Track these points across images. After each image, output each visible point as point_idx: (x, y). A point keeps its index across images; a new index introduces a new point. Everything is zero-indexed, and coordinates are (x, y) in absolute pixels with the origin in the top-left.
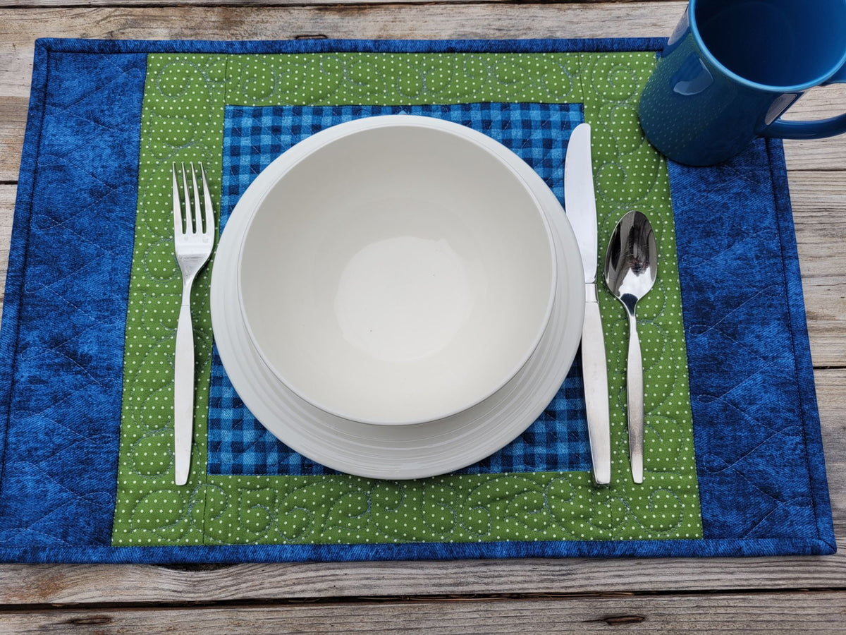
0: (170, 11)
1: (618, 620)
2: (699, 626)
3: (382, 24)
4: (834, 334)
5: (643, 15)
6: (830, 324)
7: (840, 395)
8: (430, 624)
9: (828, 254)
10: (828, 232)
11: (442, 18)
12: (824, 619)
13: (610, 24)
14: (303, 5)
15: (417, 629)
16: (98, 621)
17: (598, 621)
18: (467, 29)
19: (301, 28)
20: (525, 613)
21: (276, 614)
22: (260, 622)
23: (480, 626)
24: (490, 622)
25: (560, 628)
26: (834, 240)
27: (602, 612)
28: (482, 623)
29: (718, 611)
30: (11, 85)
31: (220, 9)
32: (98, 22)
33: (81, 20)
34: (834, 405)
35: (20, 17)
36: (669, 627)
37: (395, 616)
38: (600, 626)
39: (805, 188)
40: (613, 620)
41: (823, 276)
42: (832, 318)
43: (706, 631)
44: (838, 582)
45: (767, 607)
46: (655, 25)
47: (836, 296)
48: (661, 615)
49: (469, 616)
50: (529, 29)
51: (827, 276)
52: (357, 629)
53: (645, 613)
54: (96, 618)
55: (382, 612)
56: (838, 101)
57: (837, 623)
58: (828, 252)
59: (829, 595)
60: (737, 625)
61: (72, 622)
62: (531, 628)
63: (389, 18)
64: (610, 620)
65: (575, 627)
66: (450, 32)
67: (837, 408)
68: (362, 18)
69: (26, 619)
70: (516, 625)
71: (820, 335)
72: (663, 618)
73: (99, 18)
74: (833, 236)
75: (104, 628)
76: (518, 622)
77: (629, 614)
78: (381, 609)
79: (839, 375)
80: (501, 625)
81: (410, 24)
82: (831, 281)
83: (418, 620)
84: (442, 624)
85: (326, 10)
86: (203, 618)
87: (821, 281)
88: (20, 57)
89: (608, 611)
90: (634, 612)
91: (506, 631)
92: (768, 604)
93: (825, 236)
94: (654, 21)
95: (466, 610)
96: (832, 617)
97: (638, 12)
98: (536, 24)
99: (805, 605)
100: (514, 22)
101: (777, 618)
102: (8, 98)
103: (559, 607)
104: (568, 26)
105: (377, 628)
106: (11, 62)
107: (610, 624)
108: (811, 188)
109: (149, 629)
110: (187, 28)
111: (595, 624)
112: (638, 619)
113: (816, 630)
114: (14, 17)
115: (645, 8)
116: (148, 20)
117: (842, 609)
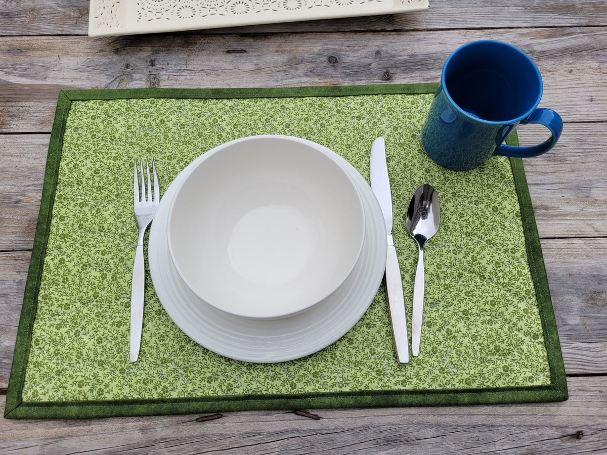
3: (278, 44)
4: (559, 218)
5: (433, 38)
6: (557, 212)
7: (566, 254)
9: (552, 171)
10: (552, 158)
11: (314, 40)
13: (414, 43)
14: (231, 33)
18: (329, 47)
19: (231, 46)
26: (556, 163)
30: (56, 78)
31: (182, 36)
33: (100, 43)
34: (562, 260)
35: (63, 41)
39: (536, 133)
41: (550, 184)
42: (557, 208)
44: (572, 370)
46: (441, 43)
47: (559, 196)
50: (366, 46)
51: (552, 184)
57: (573, 397)
58: (552, 170)
63: (283, 41)
66: (319, 48)
67: (564, 262)
68: (267, 41)
71: (550, 218)
73: (110, 41)
74: (554, 161)
79: (564, 242)
81: (295, 44)
82: (555, 187)
85: (246, 36)
87: (549, 187)
88: (62, 62)
93: (550, 161)
94: (441, 41)
97: (430, 36)
98: (370, 43)
100: (356, 42)
102: (54, 85)
104: (389, 44)
106: (57, 65)
108: (539, 133)
110: (162, 46)
114: (59, 41)
115: (434, 34)
116: (140, 42)
117: (576, 388)
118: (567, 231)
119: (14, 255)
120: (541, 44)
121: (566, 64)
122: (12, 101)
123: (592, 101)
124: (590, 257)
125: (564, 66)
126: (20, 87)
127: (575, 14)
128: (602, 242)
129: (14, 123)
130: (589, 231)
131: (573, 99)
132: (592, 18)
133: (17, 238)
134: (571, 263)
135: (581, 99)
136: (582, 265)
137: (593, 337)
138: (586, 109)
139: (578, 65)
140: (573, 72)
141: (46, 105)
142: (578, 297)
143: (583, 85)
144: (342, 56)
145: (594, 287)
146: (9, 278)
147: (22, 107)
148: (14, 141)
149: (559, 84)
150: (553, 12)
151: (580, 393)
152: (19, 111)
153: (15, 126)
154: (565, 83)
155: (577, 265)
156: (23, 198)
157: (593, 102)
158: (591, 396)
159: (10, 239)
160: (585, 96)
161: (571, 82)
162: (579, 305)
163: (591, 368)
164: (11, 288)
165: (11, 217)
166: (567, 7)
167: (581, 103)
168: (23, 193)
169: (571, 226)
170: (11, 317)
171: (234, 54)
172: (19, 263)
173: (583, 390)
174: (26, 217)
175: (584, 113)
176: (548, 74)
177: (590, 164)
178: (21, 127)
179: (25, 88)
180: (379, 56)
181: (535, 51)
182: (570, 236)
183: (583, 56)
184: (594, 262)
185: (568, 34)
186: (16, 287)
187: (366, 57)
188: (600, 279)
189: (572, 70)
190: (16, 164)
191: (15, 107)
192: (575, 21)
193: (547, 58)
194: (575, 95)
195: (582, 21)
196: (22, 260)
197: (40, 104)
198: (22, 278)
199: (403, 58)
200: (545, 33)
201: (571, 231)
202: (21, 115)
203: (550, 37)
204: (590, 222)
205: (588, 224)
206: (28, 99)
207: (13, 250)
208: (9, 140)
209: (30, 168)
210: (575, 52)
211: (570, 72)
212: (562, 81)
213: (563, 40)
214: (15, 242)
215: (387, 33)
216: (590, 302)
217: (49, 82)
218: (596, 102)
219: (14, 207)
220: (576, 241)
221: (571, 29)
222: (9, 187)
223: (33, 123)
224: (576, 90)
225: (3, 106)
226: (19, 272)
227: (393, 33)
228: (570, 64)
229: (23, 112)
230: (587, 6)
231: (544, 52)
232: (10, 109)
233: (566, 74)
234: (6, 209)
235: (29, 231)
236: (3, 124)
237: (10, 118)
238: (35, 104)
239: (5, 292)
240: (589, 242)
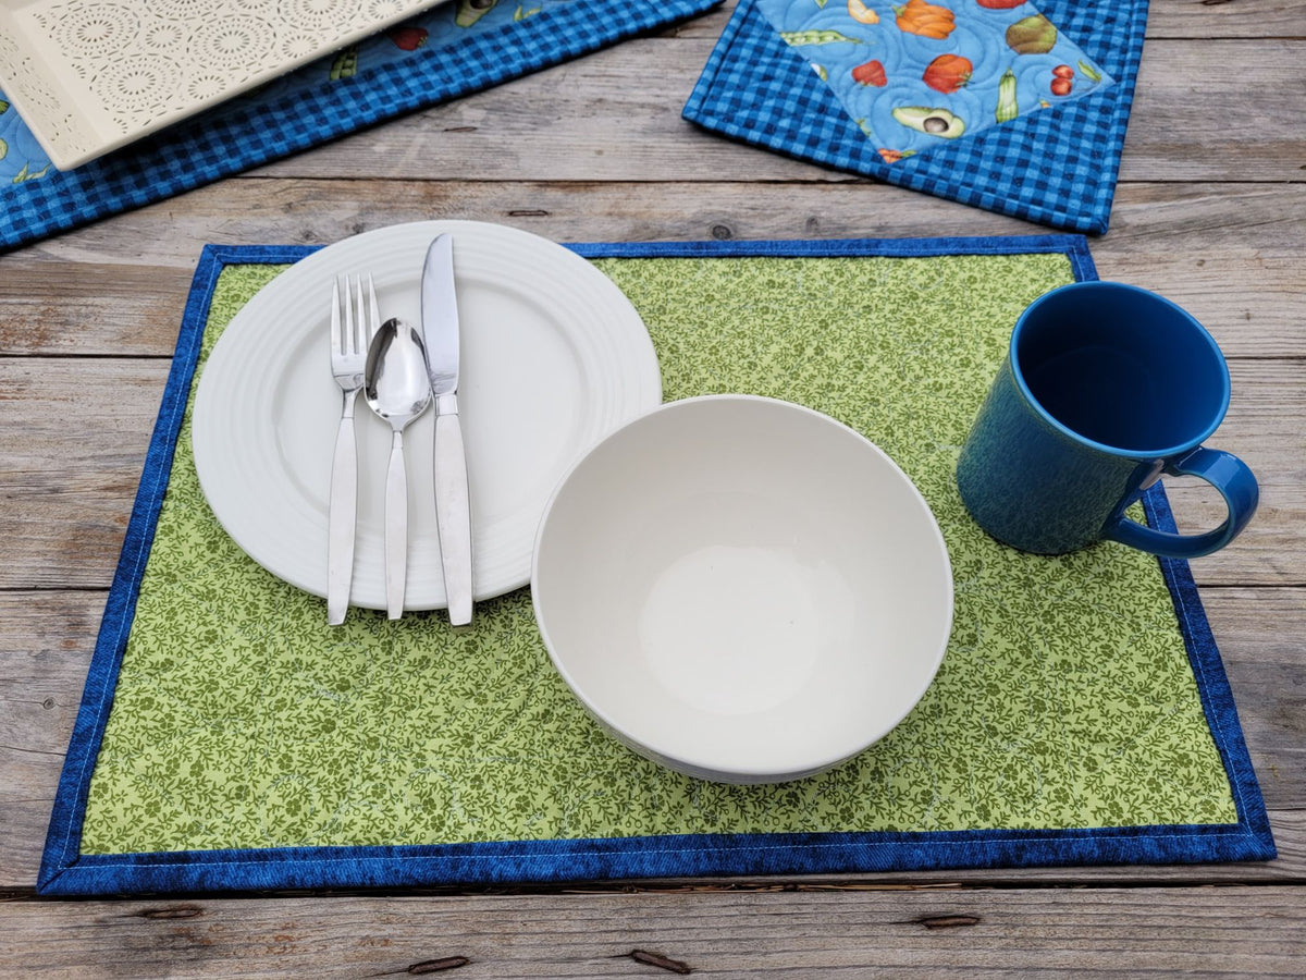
0: (362, 184)
1: (942, 922)
2: (1060, 932)
3: (613, 201)
8: (667, 924)
11: (685, 196)
12: (1241, 925)
13: (885, 205)
14: (520, 181)
15: (648, 931)
16: (183, 913)
17: (912, 923)
18: (715, 208)
19: (517, 203)
20: (805, 909)
21: (442, 905)
22: (419, 917)
23: (740, 927)
24: (755, 921)
25: (856, 931)
27: (917, 910)
28: (742, 923)
29: (1085, 911)
30: (162, 255)
31: (422, 183)
32: (275, 194)
33: (255, 191)
36: (1017, 933)
37: (617, 911)
38: (915, 930)
40: (934, 923)
42: (1193, 526)
43: (1071, 939)
45: (1156, 906)
48: (1002, 915)
49: (724, 912)
50: (788, 208)
52: (560, 930)
53: (979, 912)
54: (181, 909)
55: (598, 905)
56: (1167, 286)
57: (1261, 932)
59: (1243, 890)
60: (1116, 932)
61: (145, 914)
62: (815, 932)
63: (623, 195)
64: (929, 922)
65: (879, 931)
66: (694, 211)
68: (590, 195)
69: (77, 909)
70: (792, 928)
72: (1006, 920)
73: (277, 189)
75: (189, 924)
76: (795, 922)
77: (956, 912)
78: (597, 900)
80: (772, 927)
81: (646, 202)
83: (650, 918)
84: (684, 924)
85: (549, 186)
86: (336, 910)
88: (177, 225)
89: (925, 909)
90: (963, 910)
91: (778, 936)
92: (1156, 901)
95: (719, 903)
96: (1253, 923)
98: (796, 204)
99: (1210, 904)
100: (769, 201)
101: (1173, 922)
102: (156, 268)
103: (854, 900)
104: (835, 207)
105: (591, 929)
106: (165, 231)
107: (930, 927)
109: (256, 926)
110: (381, 201)
111: (908, 927)
112: (971, 920)
113: (1231, 941)
116: (336, 193)
117: (1265, 911)
118: (1220, 572)
119: (34, 598)
120: (1138, 211)
121: (1190, 249)
122: (66, 296)
123: (1248, 318)
124: (1272, 626)
125: (1187, 253)
126: (86, 269)
127: (1202, 159)
128: (1294, 595)
129: (66, 336)
130: (1264, 573)
131: (1210, 315)
132: (1236, 167)
133: (47, 564)
134: (1231, 639)
135: (1228, 314)
136: (1255, 644)
137: (1292, 797)
138: (1238, 334)
139: (1216, 252)
140: (1206, 265)
141: (137, 304)
142: (1253, 710)
143: (1228, 289)
144: (740, 226)
145: (1286, 690)
146: (20, 647)
147: (87, 306)
148: (64, 370)
149: (1179, 285)
150: (1157, 156)
151: (1276, 923)
152: (79, 315)
153: (67, 343)
154: (1193, 285)
155: (1244, 644)
156: (68, 483)
157: (1252, 321)
158: (1301, 930)
159: (32, 564)
160: (1234, 310)
161: (1204, 284)
162: (1257, 729)
163: (1294, 867)
164: (21, 667)
165: (38, 519)
166: (1185, 146)
167: (1227, 322)
168: (69, 473)
169: (1226, 563)
170: (14, 730)
171: (522, 218)
172: (44, 615)
173: (1282, 917)
174: (70, 521)
175: (1234, 341)
176: (1154, 266)
177: (1255, 439)
178: (80, 344)
179: (97, 271)
180: (814, 226)
181: (1127, 224)
182: (1226, 582)
183: (1223, 236)
184: (1281, 638)
185: (1190, 196)
186: (33, 666)
187: (788, 229)
188: (1294, 672)
189: (1203, 261)
190: (62, 416)
191: (71, 307)
192: (1202, 171)
193: (1151, 239)
194: (1213, 306)
195: (1216, 172)
196: (53, 609)
197: (124, 302)
198: (46, 647)
199: (862, 231)
200: (1146, 192)
201: (1228, 573)
202: (83, 321)
203: (1156, 199)
204: (1265, 556)
205: (1261, 560)
206: (101, 292)
207: (35, 589)
208: (51, 369)
209: (90, 425)
210: (1209, 228)
211: (1200, 265)
212: (1186, 280)
213: (1182, 206)
214: (40, 572)
215: (830, 186)
216: (1281, 722)
217: (146, 261)
218: (1258, 321)
219: (49, 501)
220: (1238, 593)
221: (1196, 186)
222: (42, 460)
223: (107, 336)
224: (1215, 297)
225: (49, 304)
226: (42, 634)
227: (841, 187)
228: (1198, 249)
229: (87, 316)
230: (1224, 145)
231: (1145, 227)
232: (60, 309)
233: (1193, 266)
234: (30, 505)
235: (74, 550)
236: (43, 337)
237: (59, 328)
238: (114, 302)
239: (7, 676)
240: (1266, 595)
